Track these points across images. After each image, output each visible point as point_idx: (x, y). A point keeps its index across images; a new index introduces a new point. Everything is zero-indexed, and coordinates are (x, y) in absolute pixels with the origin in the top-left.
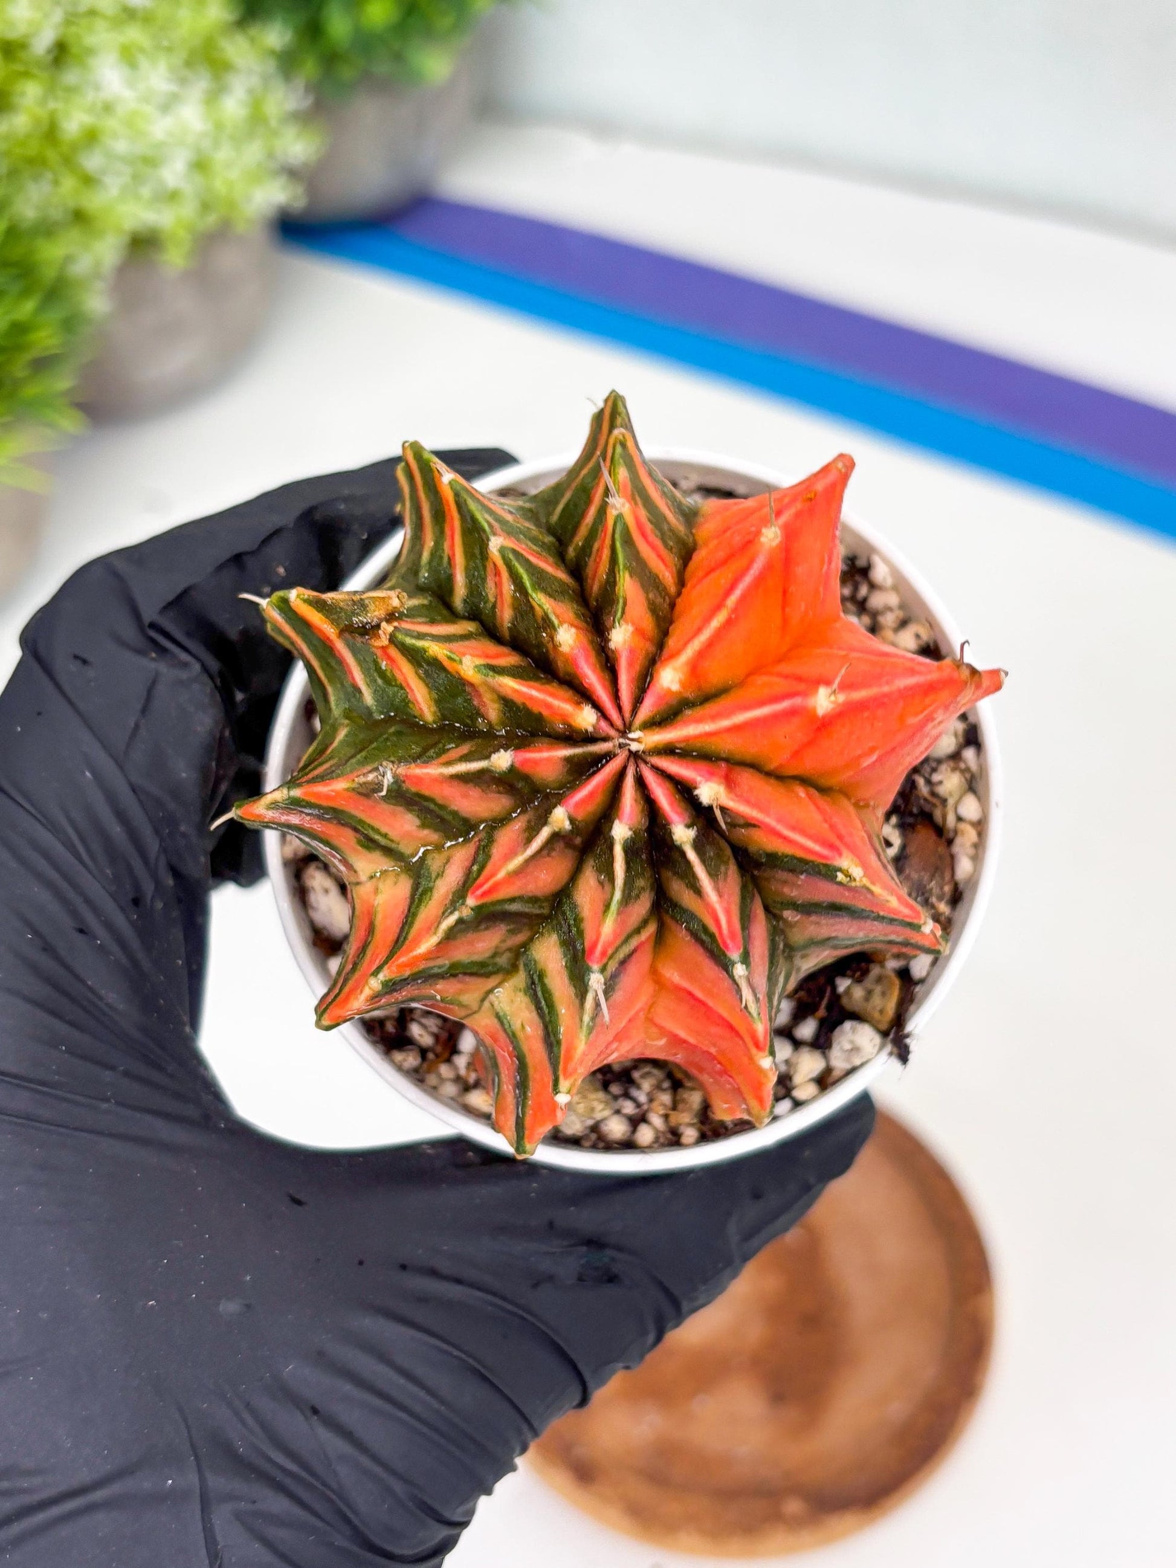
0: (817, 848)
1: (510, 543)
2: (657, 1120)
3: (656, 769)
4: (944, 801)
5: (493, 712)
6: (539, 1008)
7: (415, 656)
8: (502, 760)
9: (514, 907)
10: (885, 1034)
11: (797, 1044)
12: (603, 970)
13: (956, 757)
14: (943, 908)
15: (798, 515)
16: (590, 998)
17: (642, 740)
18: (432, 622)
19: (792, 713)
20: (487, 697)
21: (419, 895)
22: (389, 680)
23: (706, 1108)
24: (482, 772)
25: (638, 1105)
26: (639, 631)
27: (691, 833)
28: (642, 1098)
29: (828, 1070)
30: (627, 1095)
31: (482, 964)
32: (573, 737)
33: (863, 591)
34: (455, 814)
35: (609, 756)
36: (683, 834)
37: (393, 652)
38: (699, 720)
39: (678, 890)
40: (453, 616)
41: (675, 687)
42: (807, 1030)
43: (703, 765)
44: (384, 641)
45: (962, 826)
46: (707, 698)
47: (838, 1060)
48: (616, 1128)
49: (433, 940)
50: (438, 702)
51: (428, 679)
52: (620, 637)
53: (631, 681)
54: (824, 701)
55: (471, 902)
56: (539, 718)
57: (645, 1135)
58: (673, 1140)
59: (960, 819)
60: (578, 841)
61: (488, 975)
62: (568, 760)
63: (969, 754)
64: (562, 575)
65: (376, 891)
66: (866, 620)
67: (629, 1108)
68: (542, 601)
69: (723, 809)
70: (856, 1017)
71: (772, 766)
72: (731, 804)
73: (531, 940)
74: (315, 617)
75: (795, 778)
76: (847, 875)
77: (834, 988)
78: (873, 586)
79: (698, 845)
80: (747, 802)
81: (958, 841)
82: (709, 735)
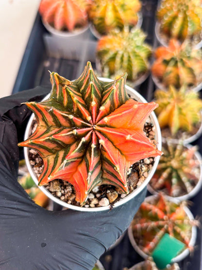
0: (114, 161)
1: (94, 84)
2: (66, 197)
3: (96, 133)
4: (142, 170)
5: (75, 109)
6: (54, 162)
7: (68, 93)
8: (71, 117)
9: (60, 142)
10: (110, 203)
11: (95, 197)
12: (67, 161)
13: (148, 165)
14: (132, 188)
15: (142, 106)
16: (62, 164)
17: (96, 127)
18: (75, 90)
19: (122, 136)
20: (76, 106)
21: (46, 132)
22: (62, 95)
23: (75, 199)
24: (67, 117)
25: (65, 192)
26: (106, 109)
27: (95, 146)
28: (66, 192)
29: (98, 204)
30: (64, 190)
31: (50, 150)
32: (86, 120)
33: (150, 130)
34: (59, 122)
35: (89, 127)
36: (93, 146)
37: (65, 91)
38: (107, 129)
39: (88, 155)
40: (79, 91)
41: (106, 122)
42: (98, 195)
43: (103, 137)
44: (64, 88)
45: (143, 177)
46: (111, 127)
47: (100, 204)
48: (59, 194)
49: (43, 140)
50: (68, 103)
51: (68, 98)
52: (102, 108)
53: (100, 117)
54: (128, 137)
55: (52, 137)
56: (82, 114)
57: (63, 198)
58: (66, 201)
59: (143, 175)
60: (76, 138)
61: (50, 152)
62: (82, 123)
63: (151, 165)
64: (100, 95)
65: (40, 128)
66: (147, 135)
67: (63, 192)
68: (93, 96)
69: (102, 145)
70: (107, 198)
71: (115, 144)
72: (104, 145)
73: (60, 150)
74: (57, 79)
75: (118, 149)
76: (116, 168)
77: (107, 191)
78: (152, 130)
79: (95, 149)
80: (107, 147)
81: (141, 178)
82: (107, 132)
